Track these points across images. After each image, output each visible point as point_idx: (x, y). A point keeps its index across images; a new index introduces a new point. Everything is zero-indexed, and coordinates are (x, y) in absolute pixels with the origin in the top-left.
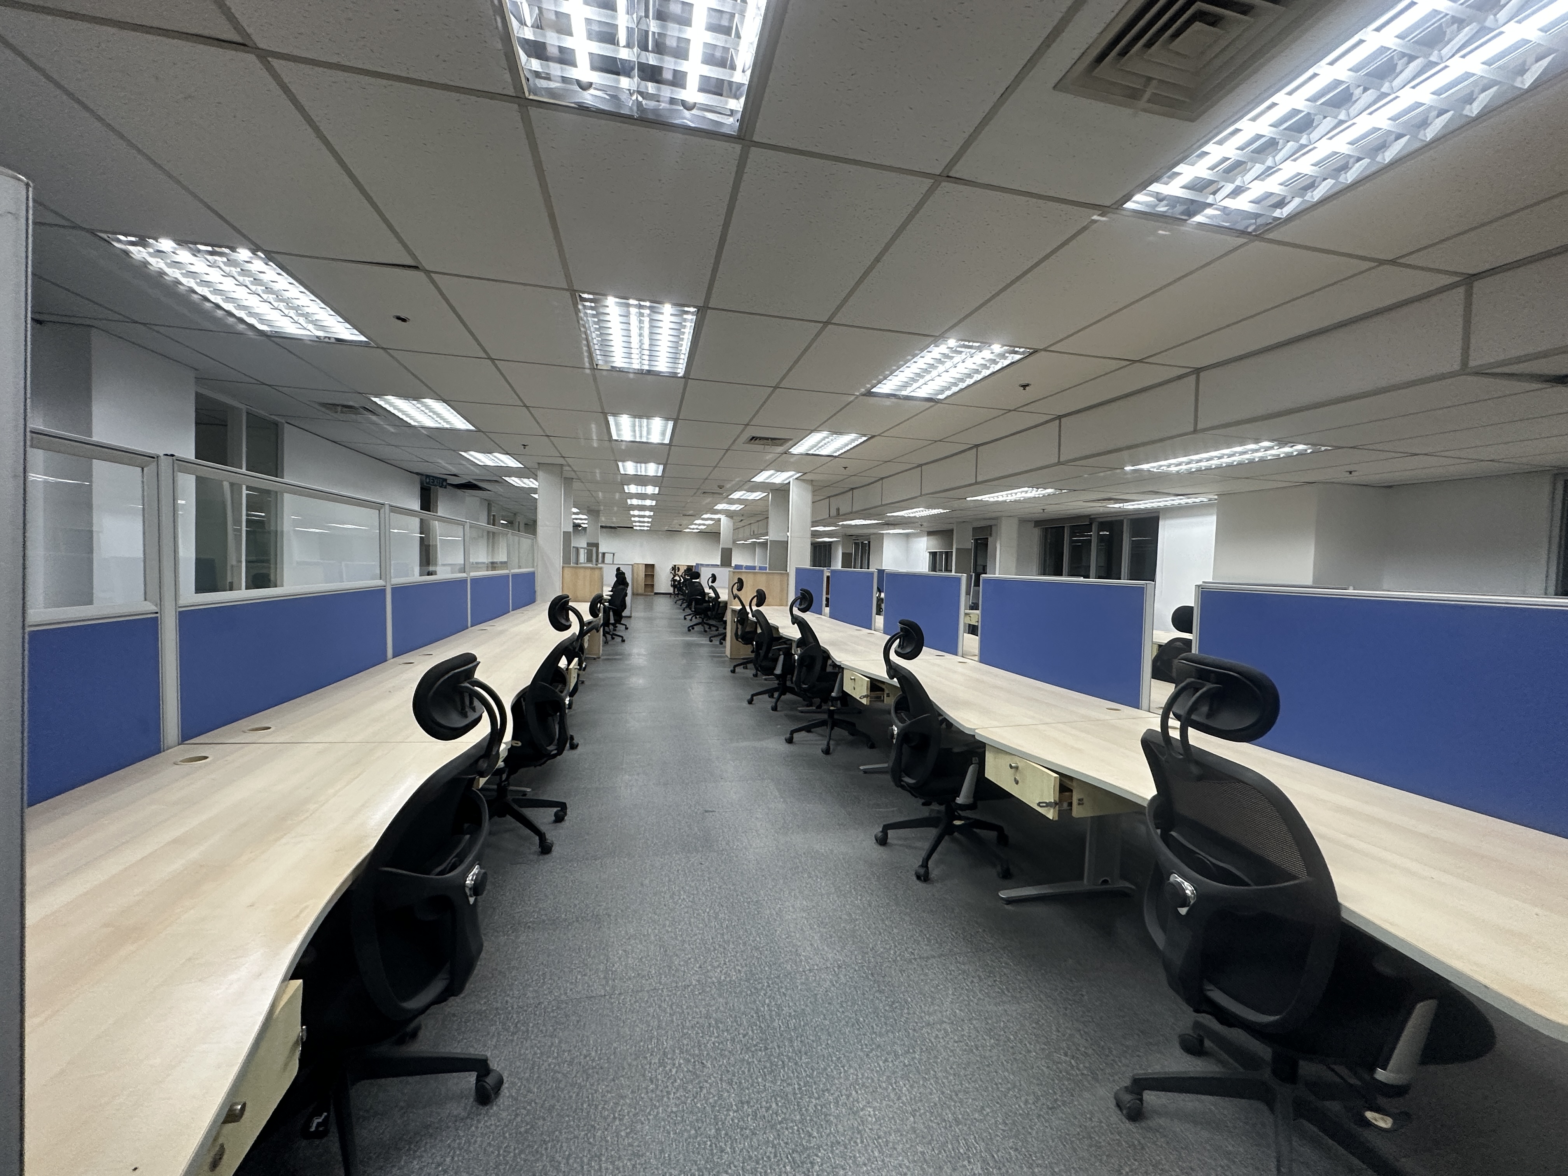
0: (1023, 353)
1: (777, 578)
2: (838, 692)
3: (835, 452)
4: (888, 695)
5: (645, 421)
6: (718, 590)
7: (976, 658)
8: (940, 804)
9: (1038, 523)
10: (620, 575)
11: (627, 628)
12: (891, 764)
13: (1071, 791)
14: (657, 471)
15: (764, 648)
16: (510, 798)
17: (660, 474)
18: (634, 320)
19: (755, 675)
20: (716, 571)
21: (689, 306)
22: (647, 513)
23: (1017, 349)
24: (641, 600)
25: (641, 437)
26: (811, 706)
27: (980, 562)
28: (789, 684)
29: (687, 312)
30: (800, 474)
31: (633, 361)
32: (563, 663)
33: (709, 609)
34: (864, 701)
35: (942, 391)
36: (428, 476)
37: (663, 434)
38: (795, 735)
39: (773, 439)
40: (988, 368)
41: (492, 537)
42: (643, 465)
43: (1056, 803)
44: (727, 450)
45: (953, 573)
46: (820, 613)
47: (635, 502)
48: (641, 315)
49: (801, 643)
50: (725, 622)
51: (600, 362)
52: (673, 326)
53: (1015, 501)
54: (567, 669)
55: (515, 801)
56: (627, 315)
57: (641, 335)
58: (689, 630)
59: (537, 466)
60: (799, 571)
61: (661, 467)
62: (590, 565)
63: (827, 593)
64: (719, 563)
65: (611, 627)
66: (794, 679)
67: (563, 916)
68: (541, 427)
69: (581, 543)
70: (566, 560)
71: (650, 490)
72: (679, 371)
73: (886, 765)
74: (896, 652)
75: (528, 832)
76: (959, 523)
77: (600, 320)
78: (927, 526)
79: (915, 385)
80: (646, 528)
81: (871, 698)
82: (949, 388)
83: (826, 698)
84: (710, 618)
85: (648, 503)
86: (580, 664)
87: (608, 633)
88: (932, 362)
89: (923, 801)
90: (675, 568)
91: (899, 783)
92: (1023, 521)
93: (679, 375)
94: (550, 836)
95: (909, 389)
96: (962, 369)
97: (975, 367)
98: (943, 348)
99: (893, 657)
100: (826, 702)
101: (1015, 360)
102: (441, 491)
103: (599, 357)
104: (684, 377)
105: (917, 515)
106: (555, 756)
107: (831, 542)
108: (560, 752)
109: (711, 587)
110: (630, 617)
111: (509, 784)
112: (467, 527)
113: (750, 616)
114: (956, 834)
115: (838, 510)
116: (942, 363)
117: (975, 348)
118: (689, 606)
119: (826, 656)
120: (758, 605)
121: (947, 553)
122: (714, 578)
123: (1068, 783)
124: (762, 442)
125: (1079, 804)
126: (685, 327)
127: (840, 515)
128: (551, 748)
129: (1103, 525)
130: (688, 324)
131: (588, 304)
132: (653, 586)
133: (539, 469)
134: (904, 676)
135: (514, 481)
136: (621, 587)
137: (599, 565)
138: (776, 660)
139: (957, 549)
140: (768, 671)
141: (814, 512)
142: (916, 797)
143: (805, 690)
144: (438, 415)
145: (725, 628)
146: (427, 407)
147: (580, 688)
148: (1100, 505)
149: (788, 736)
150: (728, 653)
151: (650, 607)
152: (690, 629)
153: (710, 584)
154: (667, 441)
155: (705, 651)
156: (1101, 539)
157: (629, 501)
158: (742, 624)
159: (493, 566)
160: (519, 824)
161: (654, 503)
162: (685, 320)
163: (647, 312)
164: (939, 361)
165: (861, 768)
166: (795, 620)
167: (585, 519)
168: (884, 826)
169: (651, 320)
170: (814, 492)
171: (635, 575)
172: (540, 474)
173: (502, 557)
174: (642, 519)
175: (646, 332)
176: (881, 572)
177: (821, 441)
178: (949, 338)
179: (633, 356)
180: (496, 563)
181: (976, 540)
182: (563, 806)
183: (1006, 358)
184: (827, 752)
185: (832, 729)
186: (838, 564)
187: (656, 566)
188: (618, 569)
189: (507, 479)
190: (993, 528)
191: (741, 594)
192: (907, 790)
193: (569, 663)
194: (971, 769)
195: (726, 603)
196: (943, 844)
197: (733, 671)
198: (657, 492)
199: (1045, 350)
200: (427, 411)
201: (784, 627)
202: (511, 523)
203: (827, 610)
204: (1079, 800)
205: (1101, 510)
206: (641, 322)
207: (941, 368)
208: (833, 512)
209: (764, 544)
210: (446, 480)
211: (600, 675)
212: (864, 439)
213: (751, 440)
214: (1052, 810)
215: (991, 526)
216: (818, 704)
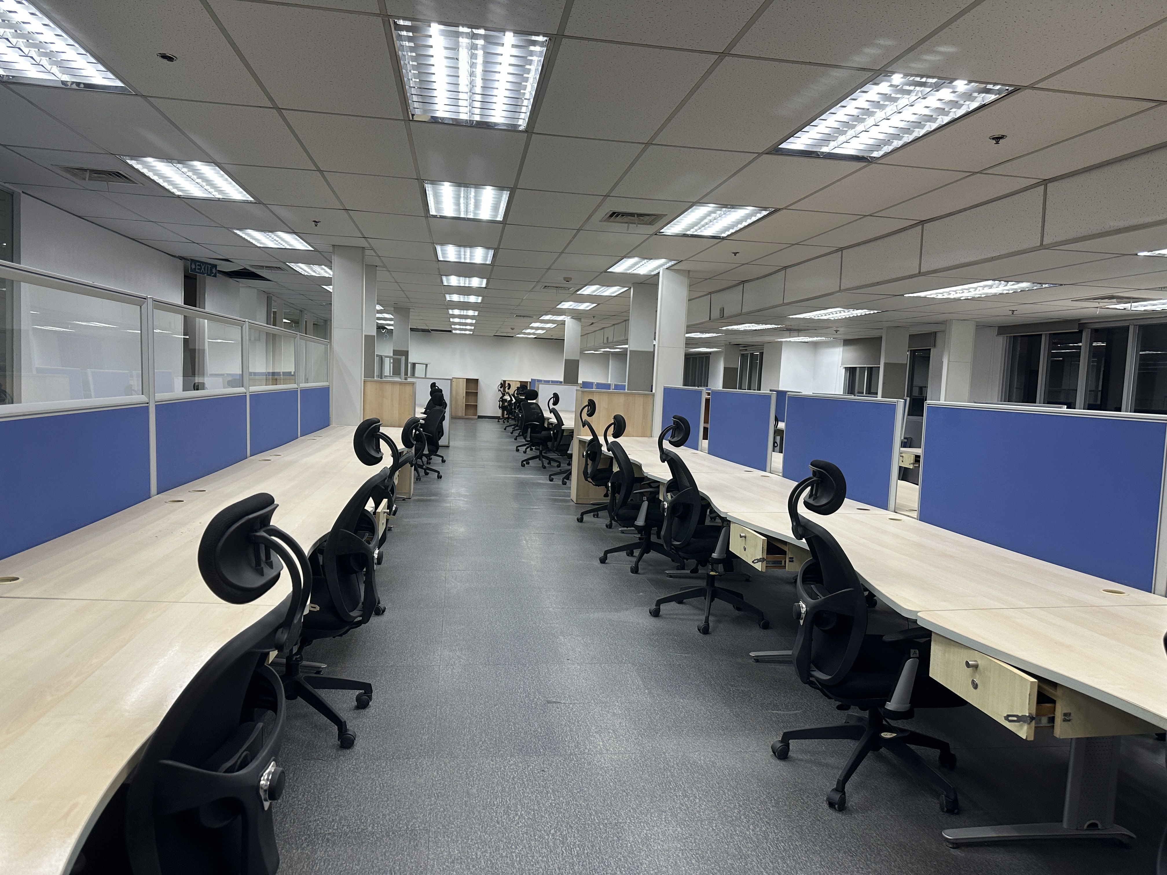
0: (999, 92)
1: (639, 401)
2: (721, 552)
3: (724, 232)
4: (791, 560)
5: (473, 190)
6: (562, 415)
7: (915, 514)
8: (863, 709)
9: (1003, 329)
10: (436, 394)
11: (443, 461)
12: (796, 653)
13: (1054, 702)
14: (486, 258)
15: (623, 492)
16: (301, 675)
17: (489, 262)
18: (464, 54)
19: (609, 526)
20: (557, 389)
21: (538, 34)
22: (471, 313)
23: (990, 86)
24: (461, 425)
25: (467, 212)
26: (683, 569)
27: (917, 382)
28: (654, 538)
29: (534, 43)
30: (673, 263)
31: (461, 109)
32: (370, 505)
33: (549, 438)
34: (758, 566)
35: (878, 146)
36: (192, 261)
37: (496, 208)
38: (663, 607)
39: (640, 215)
40: (947, 114)
41: (272, 340)
42: (468, 250)
43: (1031, 718)
44: (579, 230)
45: (879, 398)
46: (695, 446)
47: (455, 298)
48: (474, 47)
49: (672, 486)
50: (570, 456)
51: (418, 112)
52: (513, 61)
53: (973, 299)
54: (375, 513)
55: (309, 679)
56: (455, 48)
57: (472, 74)
58: (523, 465)
59: (331, 249)
60: (667, 391)
61: (491, 253)
62: (397, 379)
63: (706, 421)
64: (562, 380)
65: (424, 459)
66: (663, 533)
67: (370, 828)
68: (338, 198)
69: (386, 350)
70: (369, 372)
71: (476, 282)
72: (520, 122)
73: (789, 652)
74: (807, 505)
75: (324, 719)
76: (888, 328)
77: (418, 55)
78: (844, 333)
79: (842, 138)
80: (468, 332)
81: (768, 562)
82: (888, 142)
83: (705, 559)
84: (549, 450)
85: (472, 299)
86: (389, 507)
87: (421, 467)
88: (866, 105)
89: (838, 703)
90: (503, 385)
91: (807, 678)
92: (981, 327)
93: (521, 128)
94: (351, 726)
95: (833, 144)
96: (908, 115)
97: (927, 112)
98: (884, 87)
99: (802, 510)
100: (704, 565)
101: (986, 101)
102: (209, 280)
103: (416, 105)
104: (526, 131)
105: (831, 317)
106: (359, 624)
107: (710, 353)
108: (366, 619)
109: (552, 411)
110: (448, 447)
111: (301, 659)
112: (246, 327)
113: (604, 449)
114: (883, 750)
115: (722, 310)
116: (882, 107)
117: (931, 85)
118: (523, 434)
119: (706, 504)
120: (616, 435)
121: (870, 369)
122: (556, 399)
123: (1049, 691)
124: (626, 219)
125: (1065, 720)
126: (530, 62)
127: (724, 318)
128: (354, 613)
129: (1098, 333)
130: (535, 59)
131: (404, 33)
132: (476, 406)
133: (333, 252)
134: (817, 537)
135: (303, 268)
136: (438, 408)
137: (409, 380)
138: (638, 508)
139: (886, 364)
140: (628, 521)
141: (690, 313)
142: (830, 698)
143: (677, 548)
144: (209, 182)
145: (570, 464)
146: (196, 172)
147: (388, 535)
148: (1097, 305)
149: (654, 607)
150: (573, 496)
151: (472, 434)
152: (525, 463)
153: (551, 406)
154: (500, 218)
155: (542, 493)
156: (1095, 352)
157: (448, 297)
158: (593, 460)
159: (274, 377)
160: (312, 709)
161: (480, 299)
162: (531, 53)
163: (480, 42)
164: (877, 105)
165: (752, 654)
166: (665, 456)
167: (390, 319)
168: (785, 734)
169: (487, 54)
170: (691, 286)
171: (454, 392)
172: (336, 260)
173: (287, 365)
174: (463, 321)
175: (479, 70)
176: (781, 394)
177: (704, 217)
178: (893, 73)
179: (461, 103)
180: (278, 374)
181: (913, 352)
182: (367, 689)
183: (973, 99)
184: (705, 630)
185: (712, 600)
186: (717, 383)
187: (480, 380)
188: (433, 385)
189: (292, 265)
190: (938, 335)
191: (593, 421)
192: (818, 689)
193: (377, 505)
194: (908, 664)
195: (571, 432)
196: (865, 763)
197: (580, 520)
198: (484, 285)
199: (1032, 87)
200: (195, 177)
201: (647, 465)
202: (295, 323)
203: (705, 443)
204: (1065, 715)
205: (1098, 312)
206: (473, 56)
207: (880, 114)
208: (716, 314)
209: (622, 355)
210: (215, 266)
211: (412, 521)
212: (765, 213)
213: (611, 216)
214: (1025, 727)
215: (936, 333)
216: (693, 567)
